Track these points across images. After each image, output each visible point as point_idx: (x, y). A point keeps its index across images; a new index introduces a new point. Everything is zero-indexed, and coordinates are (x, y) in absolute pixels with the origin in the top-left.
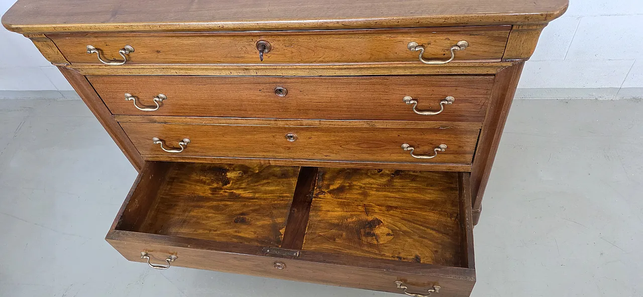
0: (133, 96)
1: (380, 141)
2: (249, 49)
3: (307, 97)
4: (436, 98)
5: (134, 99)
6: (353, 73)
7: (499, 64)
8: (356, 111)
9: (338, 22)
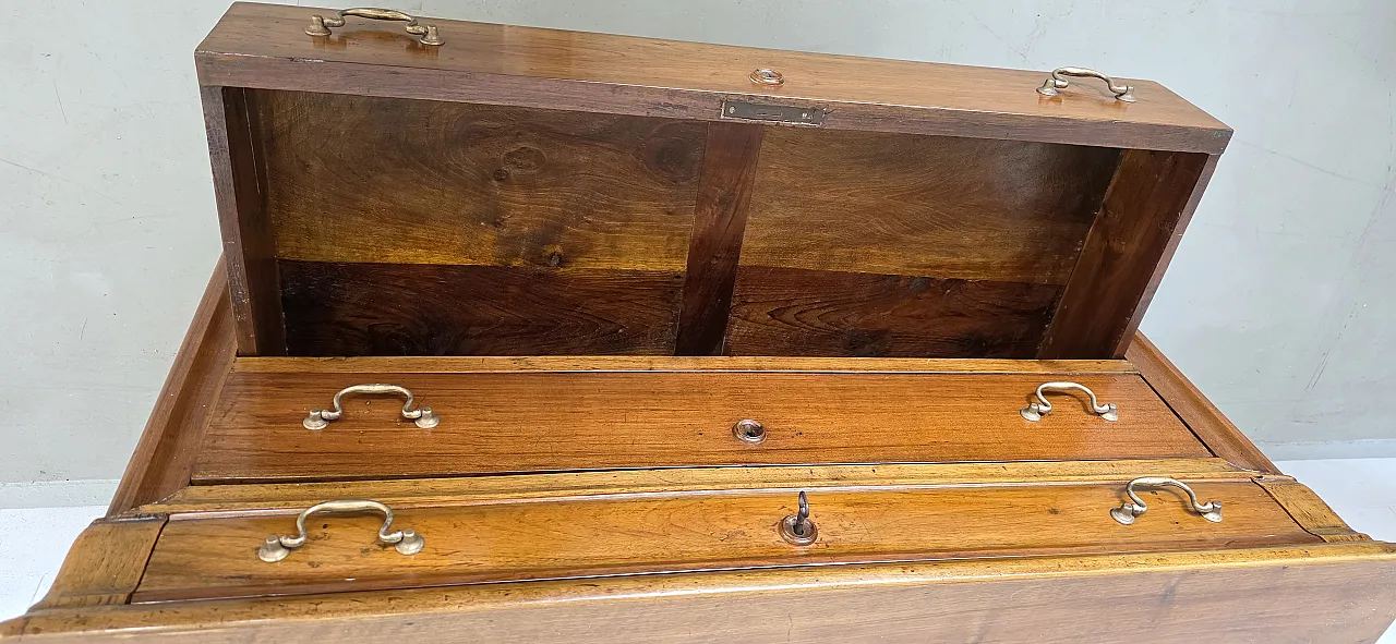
0: (1099, 414)
2: (835, 525)
3: (686, 421)
4: (354, 427)
5: (1096, 407)
6: (571, 478)
7: (176, 507)
8: (561, 392)
9: (610, 591)
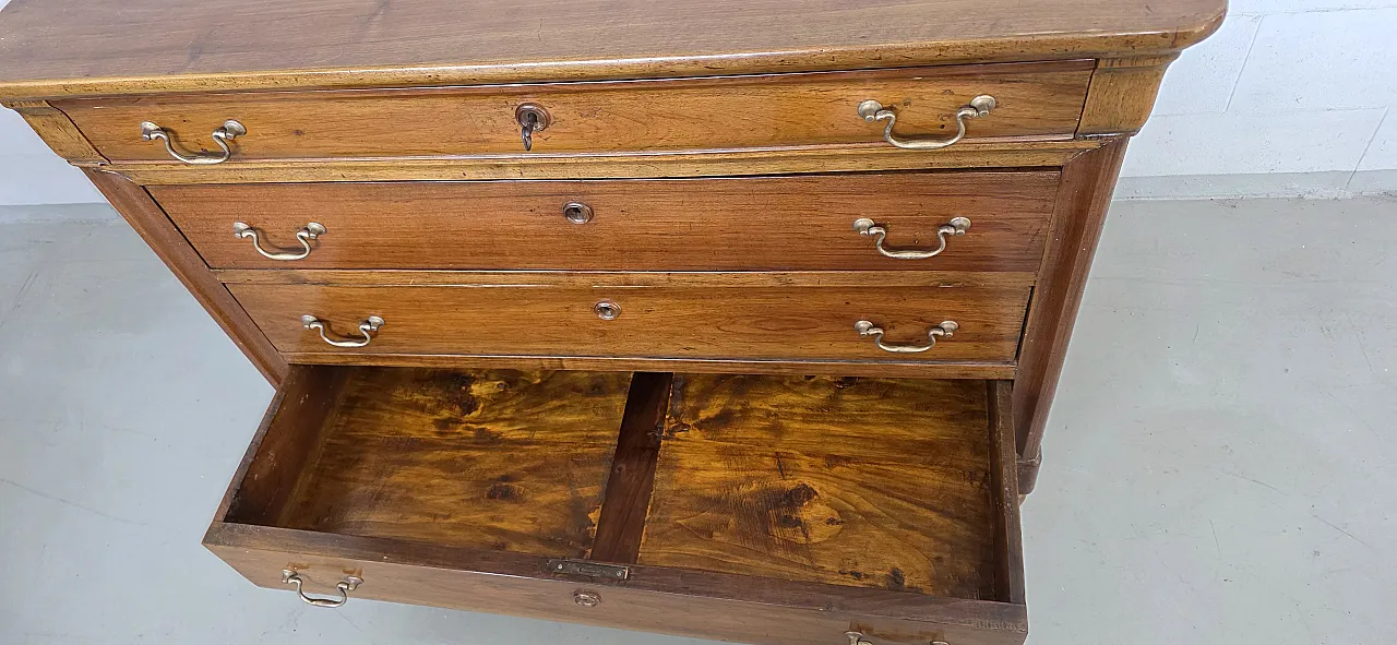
0: (251, 228)
1: (805, 315)
2: (499, 121)
3: (636, 224)
4: (929, 220)
5: (254, 236)
6: (736, 169)
7: (1070, 145)
8: (748, 252)
9: (696, 62)
